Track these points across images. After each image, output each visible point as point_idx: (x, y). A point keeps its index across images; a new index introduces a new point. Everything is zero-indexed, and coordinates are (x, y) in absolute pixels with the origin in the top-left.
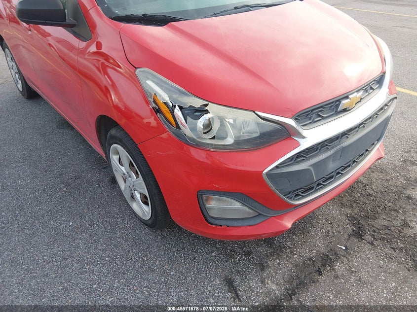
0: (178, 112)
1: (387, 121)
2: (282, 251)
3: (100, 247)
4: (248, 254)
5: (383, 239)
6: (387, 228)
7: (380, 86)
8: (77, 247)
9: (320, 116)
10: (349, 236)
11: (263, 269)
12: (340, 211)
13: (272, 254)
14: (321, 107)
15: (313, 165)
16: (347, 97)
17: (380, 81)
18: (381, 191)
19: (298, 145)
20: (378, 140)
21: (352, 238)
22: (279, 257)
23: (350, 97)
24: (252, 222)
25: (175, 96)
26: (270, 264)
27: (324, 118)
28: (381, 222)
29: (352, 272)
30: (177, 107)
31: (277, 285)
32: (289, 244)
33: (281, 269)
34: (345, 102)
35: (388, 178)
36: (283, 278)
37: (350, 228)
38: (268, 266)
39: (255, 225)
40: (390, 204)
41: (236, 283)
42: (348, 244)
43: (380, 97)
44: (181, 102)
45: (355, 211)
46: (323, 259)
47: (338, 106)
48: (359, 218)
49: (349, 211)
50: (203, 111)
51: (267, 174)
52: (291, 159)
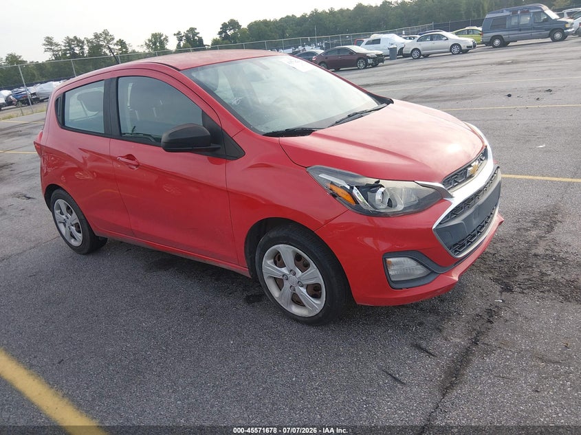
0: (356, 192)
1: (499, 185)
2: (450, 316)
3: (276, 352)
4: (421, 324)
5: (531, 288)
6: (529, 280)
7: (486, 158)
8: (253, 357)
9: (456, 182)
10: (501, 292)
11: (441, 331)
12: (483, 277)
13: (442, 320)
14: (456, 174)
15: (464, 220)
16: (470, 166)
17: (484, 154)
18: (509, 255)
19: (451, 204)
20: (496, 206)
21: (504, 293)
22: (449, 320)
23: (472, 165)
24: (426, 281)
25: (351, 179)
26: (445, 326)
27: (459, 183)
28: (521, 277)
29: (517, 315)
30: (355, 188)
31: (460, 338)
32: (452, 309)
33: (456, 327)
34: (470, 169)
35: (511, 245)
36: (463, 333)
37: (498, 287)
38: (444, 328)
39: (429, 283)
40: (522, 264)
41: (424, 345)
42: (503, 298)
43: (488, 167)
44: (357, 183)
45: (496, 274)
46: (488, 313)
47: (466, 173)
48: (502, 279)
49: (491, 276)
50: (377, 186)
51: (436, 229)
52: (447, 216)
